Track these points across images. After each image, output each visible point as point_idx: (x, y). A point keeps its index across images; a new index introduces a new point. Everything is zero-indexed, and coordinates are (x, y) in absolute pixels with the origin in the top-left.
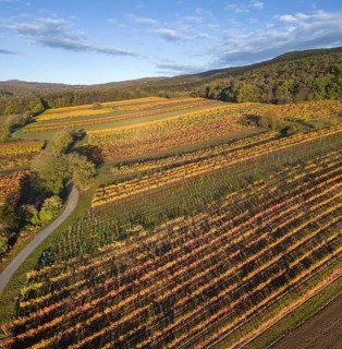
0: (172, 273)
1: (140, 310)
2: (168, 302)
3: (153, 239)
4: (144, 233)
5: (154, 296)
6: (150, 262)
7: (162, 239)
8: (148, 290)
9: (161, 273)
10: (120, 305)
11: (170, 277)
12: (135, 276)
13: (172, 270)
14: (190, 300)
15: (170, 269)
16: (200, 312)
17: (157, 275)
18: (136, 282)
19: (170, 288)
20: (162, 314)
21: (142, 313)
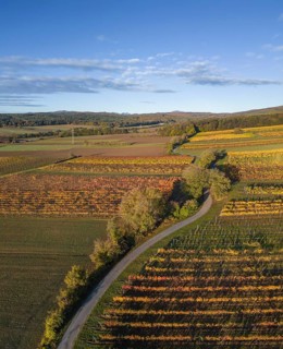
1: (226, 312)
3: (267, 259)
5: (243, 308)
6: (254, 278)
8: (240, 300)
9: (260, 291)
11: (267, 299)
12: (234, 283)
13: (271, 293)
14: (275, 327)
15: (271, 291)
16: (277, 341)
17: (255, 291)
18: (234, 289)
19: (262, 308)
20: (241, 325)
21: (225, 315)
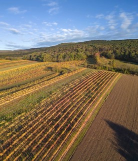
0: (26, 138)
2: (29, 150)
4: (8, 124)
7: (17, 124)
10: (7, 158)
